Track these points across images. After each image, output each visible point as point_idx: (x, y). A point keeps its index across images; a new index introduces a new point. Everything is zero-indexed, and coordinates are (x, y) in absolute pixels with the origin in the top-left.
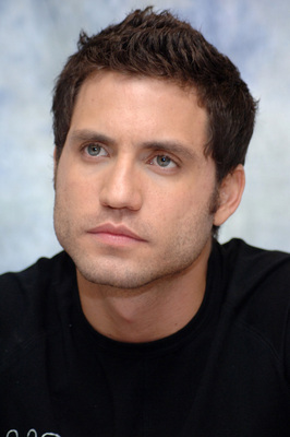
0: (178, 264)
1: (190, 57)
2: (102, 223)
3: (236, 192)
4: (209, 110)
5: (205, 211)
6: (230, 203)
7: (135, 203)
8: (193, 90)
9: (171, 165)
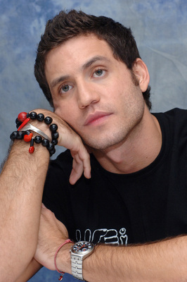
0: (135, 117)
1: (82, 21)
2: (87, 117)
3: (145, 72)
4: (106, 40)
5: (133, 86)
6: (145, 78)
7: (95, 97)
8: (92, 34)
9: (104, 72)
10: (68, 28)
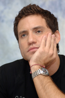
1: (37, 9)
2: (29, 48)
3: (59, 36)
6: (58, 39)
7: (35, 41)
9: (41, 32)
10: (31, 10)
